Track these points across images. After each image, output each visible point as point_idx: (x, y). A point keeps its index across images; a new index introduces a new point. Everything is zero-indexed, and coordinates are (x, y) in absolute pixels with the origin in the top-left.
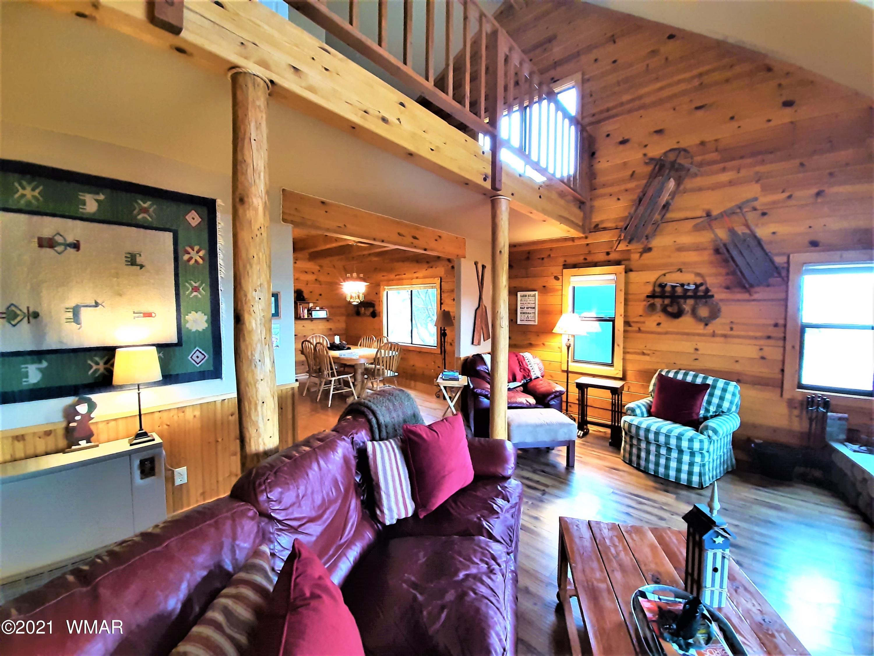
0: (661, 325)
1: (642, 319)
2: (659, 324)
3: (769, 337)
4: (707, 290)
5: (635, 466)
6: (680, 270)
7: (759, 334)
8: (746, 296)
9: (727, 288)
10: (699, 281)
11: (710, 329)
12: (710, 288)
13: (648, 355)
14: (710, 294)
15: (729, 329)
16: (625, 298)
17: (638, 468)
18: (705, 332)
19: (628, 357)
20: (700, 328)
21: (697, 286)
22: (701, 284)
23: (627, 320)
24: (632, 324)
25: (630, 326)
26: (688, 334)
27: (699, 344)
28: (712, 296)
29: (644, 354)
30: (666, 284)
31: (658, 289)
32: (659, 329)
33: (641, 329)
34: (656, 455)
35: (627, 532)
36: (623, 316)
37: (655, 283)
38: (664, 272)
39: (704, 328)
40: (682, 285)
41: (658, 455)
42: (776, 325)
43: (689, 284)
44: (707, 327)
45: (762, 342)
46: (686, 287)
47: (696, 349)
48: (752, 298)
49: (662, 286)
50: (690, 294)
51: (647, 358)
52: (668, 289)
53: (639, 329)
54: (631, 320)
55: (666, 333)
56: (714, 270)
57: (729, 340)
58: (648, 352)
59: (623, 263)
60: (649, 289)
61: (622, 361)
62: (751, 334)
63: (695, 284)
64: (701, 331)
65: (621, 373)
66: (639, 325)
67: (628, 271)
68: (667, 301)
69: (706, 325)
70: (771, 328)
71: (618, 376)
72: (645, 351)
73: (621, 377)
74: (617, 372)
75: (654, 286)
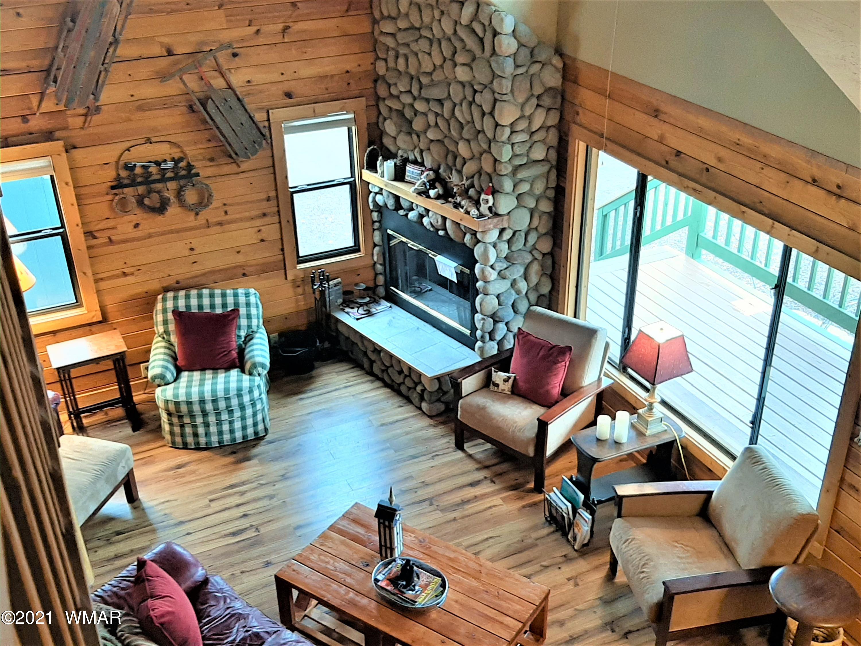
0: (140, 227)
1: (111, 223)
2: (137, 226)
3: (264, 215)
4: (190, 167)
5: (193, 447)
6: (149, 141)
7: (254, 213)
8: (233, 168)
9: (212, 160)
10: (177, 155)
11: (201, 219)
12: (192, 164)
13: (132, 274)
14: (193, 172)
15: (223, 213)
16: (76, 195)
17: (198, 448)
18: (197, 223)
19: (103, 285)
20: (190, 220)
21: (176, 161)
22: (181, 159)
23: (88, 229)
24: (96, 234)
25: (95, 238)
26: (178, 231)
27: (193, 241)
28: (197, 175)
29: (125, 274)
30: (135, 165)
31: (124, 174)
32: (138, 233)
33: (113, 238)
34: (217, 424)
35: (322, 545)
36: (80, 225)
37: (117, 163)
38: (127, 145)
39: (196, 220)
40: (158, 163)
41: (219, 423)
42: (268, 199)
43: (165, 161)
44: (199, 217)
45: (258, 222)
46: (163, 166)
47: (192, 249)
48: (240, 170)
49: (130, 168)
50: (169, 175)
51: (130, 279)
52: (138, 170)
53: (110, 238)
54: (93, 227)
55: (150, 236)
56: (192, 136)
57: (227, 227)
58: (131, 270)
59: (57, 134)
60: (110, 174)
61: (96, 295)
62: (247, 214)
63: (173, 160)
64: (193, 224)
65: (99, 313)
66: (108, 233)
67: (70, 148)
68: (141, 189)
69: (197, 214)
70: (265, 203)
71: (94, 320)
72: (125, 270)
73: (100, 319)
74: (94, 313)
75: (117, 169)
